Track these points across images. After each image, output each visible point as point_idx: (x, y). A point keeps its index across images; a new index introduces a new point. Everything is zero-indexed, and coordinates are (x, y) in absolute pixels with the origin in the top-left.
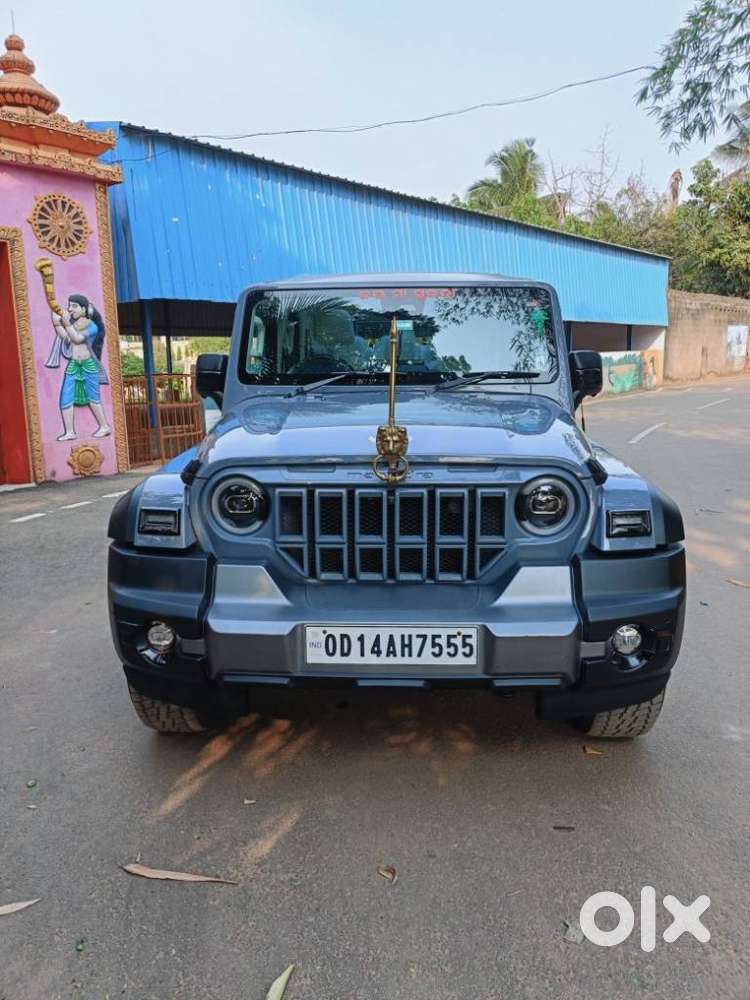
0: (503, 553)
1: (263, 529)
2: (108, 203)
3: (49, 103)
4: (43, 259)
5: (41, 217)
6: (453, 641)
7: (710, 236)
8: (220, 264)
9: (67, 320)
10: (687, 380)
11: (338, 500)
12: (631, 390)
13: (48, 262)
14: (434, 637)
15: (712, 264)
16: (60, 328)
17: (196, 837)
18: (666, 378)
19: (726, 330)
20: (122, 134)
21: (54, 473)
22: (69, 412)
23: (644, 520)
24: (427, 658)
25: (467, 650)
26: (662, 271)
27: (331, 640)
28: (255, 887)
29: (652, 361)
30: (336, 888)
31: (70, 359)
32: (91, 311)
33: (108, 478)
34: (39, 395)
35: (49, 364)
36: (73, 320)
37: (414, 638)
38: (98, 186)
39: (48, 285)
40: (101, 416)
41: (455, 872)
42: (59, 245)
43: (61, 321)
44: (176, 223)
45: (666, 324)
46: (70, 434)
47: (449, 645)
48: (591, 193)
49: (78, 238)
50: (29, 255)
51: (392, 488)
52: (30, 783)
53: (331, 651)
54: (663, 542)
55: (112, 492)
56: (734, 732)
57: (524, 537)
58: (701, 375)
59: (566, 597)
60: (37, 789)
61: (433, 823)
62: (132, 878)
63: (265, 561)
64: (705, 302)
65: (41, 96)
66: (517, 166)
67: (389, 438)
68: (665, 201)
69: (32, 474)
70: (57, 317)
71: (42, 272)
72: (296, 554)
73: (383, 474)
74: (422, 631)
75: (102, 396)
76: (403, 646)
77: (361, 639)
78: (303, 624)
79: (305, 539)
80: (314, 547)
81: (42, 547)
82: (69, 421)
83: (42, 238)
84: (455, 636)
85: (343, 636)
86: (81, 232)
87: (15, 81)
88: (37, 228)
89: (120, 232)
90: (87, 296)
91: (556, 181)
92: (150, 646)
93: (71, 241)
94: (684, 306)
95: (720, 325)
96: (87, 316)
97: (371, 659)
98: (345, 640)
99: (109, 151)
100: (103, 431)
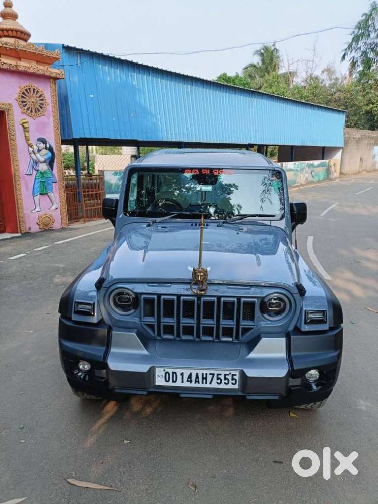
0: (253, 330)
1: (135, 313)
2: (57, 89)
3: (26, 35)
4: (24, 119)
5: (22, 97)
6: (227, 377)
7: (367, 98)
8: (114, 119)
9: (36, 151)
10: (352, 174)
11: (172, 301)
12: (323, 180)
13: (26, 121)
14: (218, 375)
15: (368, 112)
16: (33, 155)
17: (101, 462)
18: (341, 173)
19: (373, 148)
20: (64, 51)
21: (30, 229)
22: (37, 198)
23: (323, 315)
24: (214, 385)
25: (234, 381)
26: (342, 118)
27: (167, 375)
28: (129, 493)
29: (334, 165)
30: (168, 495)
31: (38, 171)
32: (48, 146)
33: (57, 231)
34: (22, 190)
35: (27, 173)
36: (39, 150)
37: (208, 376)
38: (51, 80)
39: (26, 133)
40: (53, 198)
41: (225, 487)
42: (31, 111)
43: (33, 151)
44: (92, 98)
45: (343, 146)
46: (38, 209)
47: (225, 379)
48: (307, 72)
49: (41, 108)
50: (16, 117)
51: (199, 297)
52: (21, 426)
53: (167, 380)
54: (332, 325)
55: (59, 241)
56: (363, 405)
57: (264, 321)
58: (359, 172)
59: (283, 355)
60: (25, 430)
61: (215, 457)
62: (70, 486)
63: (136, 330)
64: (363, 134)
65: (22, 32)
66: (269, 57)
67: (198, 274)
68: (345, 78)
69: (19, 229)
70: (31, 149)
71: (23, 126)
72: (151, 326)
73: (195, 290)
74: (212, 372)
75: (54, 189)
76: (203, 378)
77: (182, 374)
78: (154, 367)
79: (156, 320)
80: (160, 324)
81: (25, 276)
82: (37, 202)
83: (23, 108)
84: (228, 375)
85: (173, 373)
86: (43, 104)
87: (8, 24)
88: (20, 103)
89: (63, 103)
90: (46, 138)
91: (289, 65)
92: (80, 371)
93: (38, 110)
94: (352, 136)
95: (370, 146)
96: (46, 148)
97: (186, 384)
98: (175, 375)
99: (58, 61)
100: (55, 207)
